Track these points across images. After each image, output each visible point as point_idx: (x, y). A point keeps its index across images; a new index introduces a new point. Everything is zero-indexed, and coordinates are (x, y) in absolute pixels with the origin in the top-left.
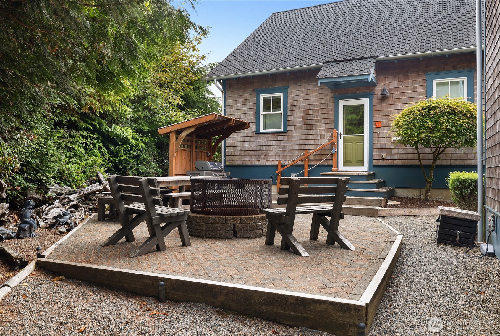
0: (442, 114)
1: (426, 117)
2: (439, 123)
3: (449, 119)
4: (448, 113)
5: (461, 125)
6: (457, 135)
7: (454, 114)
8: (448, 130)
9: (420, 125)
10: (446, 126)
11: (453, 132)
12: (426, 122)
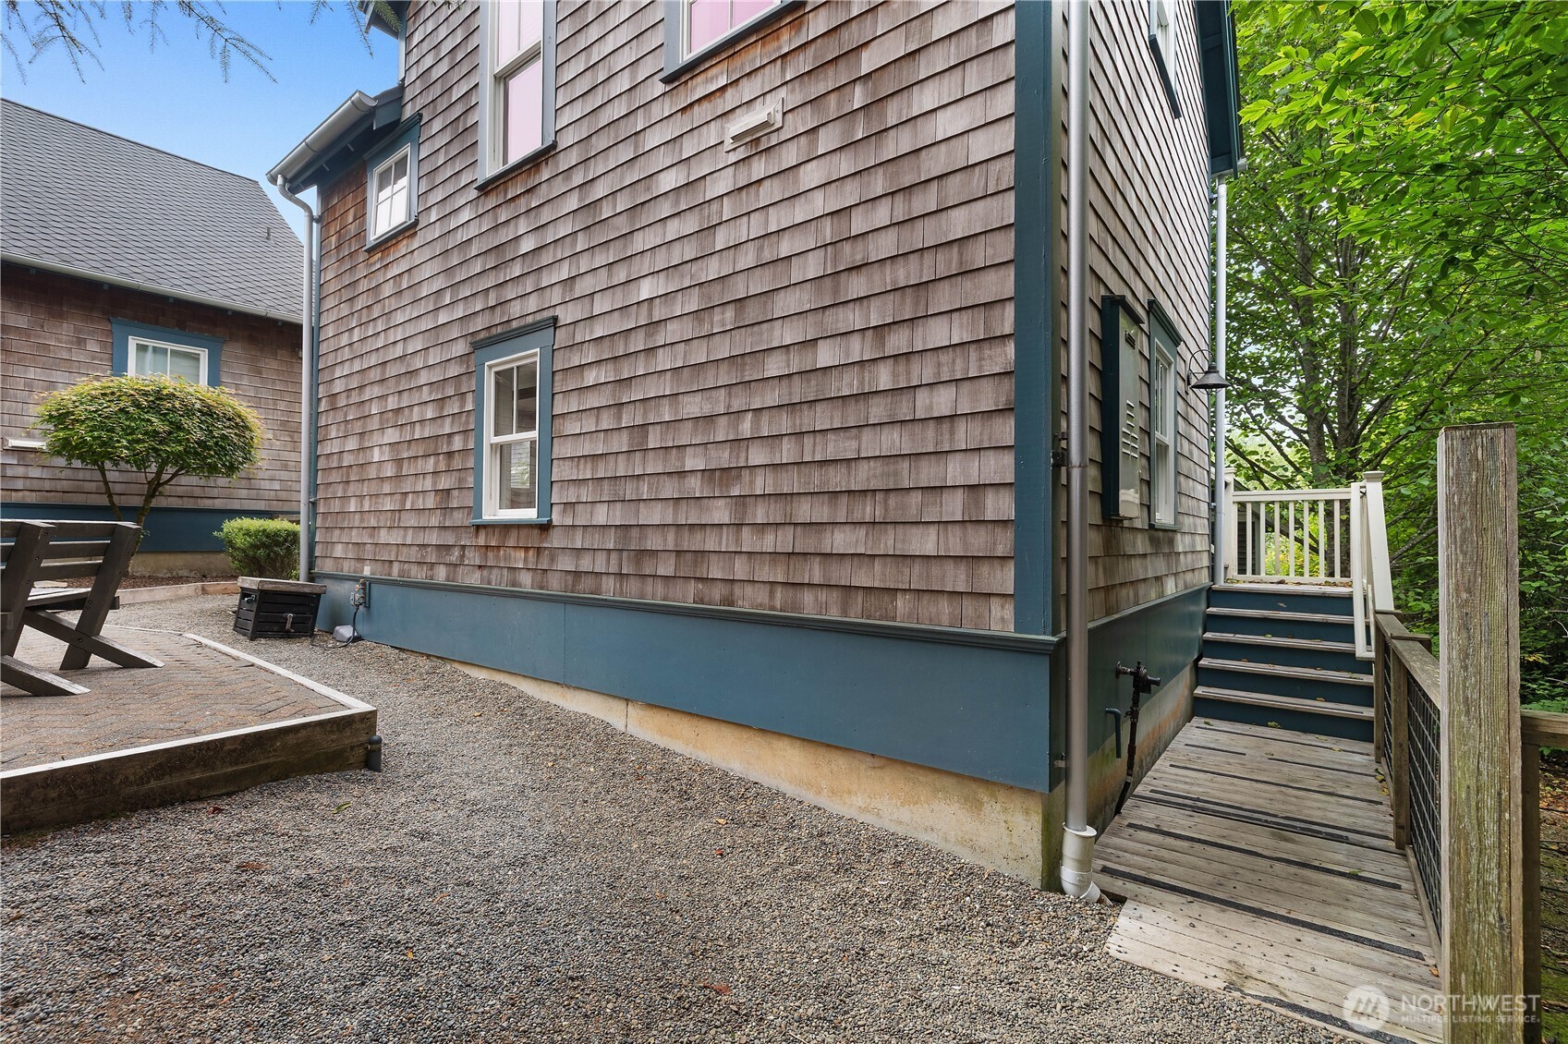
0: (189, 412)
1: (148, 412)
2: (179, 428)
3: (202, 422)
4: (200, 411)
5: (224, 437)
6: (216, 453)
7: (211, 416)
8: (200, 443)
9: (133, 424)
10: (198, 435)
11: (209, 448)
12: (149, 420)
